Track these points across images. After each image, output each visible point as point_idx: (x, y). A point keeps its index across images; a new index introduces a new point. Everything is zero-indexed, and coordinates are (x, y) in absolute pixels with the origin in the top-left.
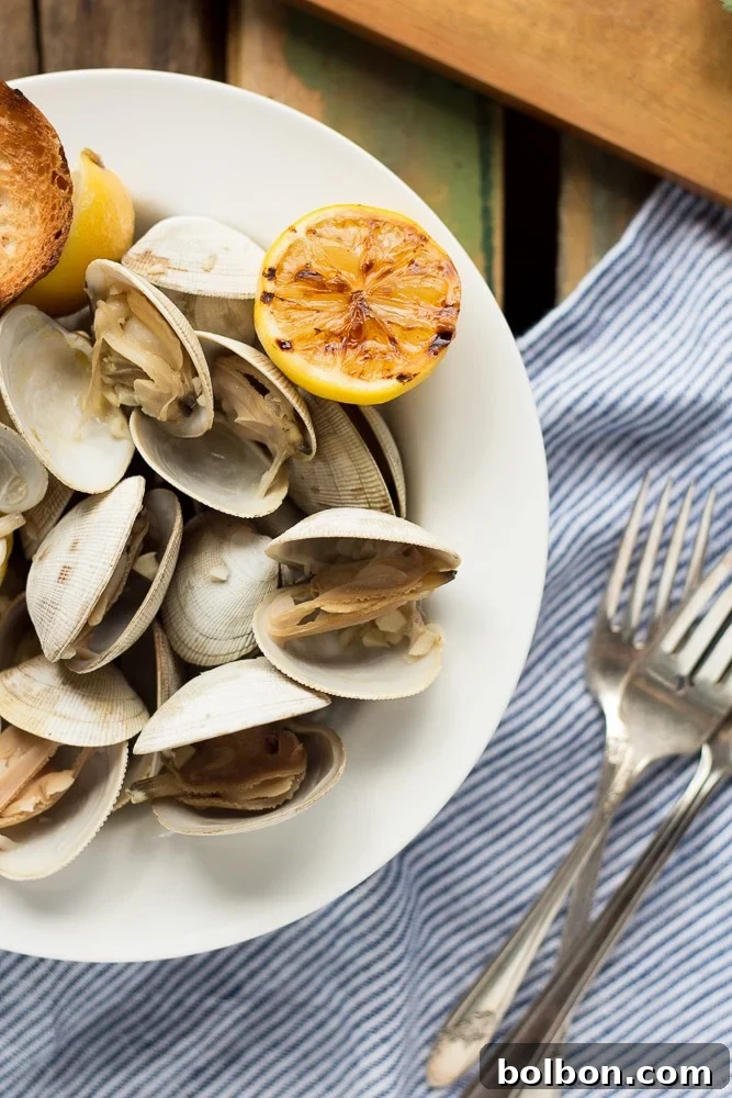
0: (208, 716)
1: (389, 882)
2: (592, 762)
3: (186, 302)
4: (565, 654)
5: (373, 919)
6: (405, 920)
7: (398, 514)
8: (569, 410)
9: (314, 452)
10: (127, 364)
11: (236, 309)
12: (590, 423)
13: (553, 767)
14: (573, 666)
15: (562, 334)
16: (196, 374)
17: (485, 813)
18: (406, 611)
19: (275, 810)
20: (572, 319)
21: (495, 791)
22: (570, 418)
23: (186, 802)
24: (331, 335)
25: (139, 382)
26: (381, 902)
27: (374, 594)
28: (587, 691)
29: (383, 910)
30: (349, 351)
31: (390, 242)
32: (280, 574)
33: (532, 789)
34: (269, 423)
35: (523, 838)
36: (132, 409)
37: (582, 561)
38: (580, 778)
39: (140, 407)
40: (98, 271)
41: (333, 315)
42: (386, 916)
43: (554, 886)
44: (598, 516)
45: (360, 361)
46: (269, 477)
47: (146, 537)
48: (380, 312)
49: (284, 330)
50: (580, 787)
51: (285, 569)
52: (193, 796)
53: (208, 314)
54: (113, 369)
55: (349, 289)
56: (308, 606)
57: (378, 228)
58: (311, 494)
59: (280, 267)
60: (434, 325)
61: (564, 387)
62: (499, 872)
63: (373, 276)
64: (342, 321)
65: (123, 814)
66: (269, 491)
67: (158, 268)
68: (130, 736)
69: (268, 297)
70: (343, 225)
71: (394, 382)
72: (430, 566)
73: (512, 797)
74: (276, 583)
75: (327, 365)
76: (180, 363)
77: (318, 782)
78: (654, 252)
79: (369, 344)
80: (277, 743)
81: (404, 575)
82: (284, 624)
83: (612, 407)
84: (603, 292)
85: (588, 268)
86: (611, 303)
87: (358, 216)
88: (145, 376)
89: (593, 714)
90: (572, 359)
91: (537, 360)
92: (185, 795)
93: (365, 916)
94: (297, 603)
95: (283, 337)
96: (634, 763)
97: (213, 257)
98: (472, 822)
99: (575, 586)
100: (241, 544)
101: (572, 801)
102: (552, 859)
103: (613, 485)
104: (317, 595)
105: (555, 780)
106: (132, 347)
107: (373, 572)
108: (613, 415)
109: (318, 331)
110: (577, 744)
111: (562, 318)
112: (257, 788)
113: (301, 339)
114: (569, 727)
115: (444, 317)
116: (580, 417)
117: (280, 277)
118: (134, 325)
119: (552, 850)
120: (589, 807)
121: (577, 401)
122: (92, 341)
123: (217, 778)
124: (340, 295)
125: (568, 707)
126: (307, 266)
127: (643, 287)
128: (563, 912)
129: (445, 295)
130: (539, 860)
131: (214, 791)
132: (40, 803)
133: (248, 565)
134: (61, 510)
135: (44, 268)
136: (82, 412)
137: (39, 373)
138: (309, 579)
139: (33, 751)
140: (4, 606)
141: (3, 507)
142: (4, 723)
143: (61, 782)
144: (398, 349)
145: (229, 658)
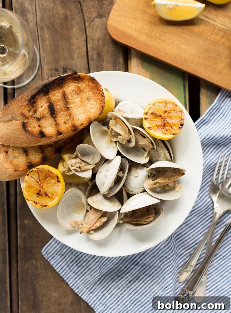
0: (137, 204)
1: (170, 239)
2: (211, 212)
3: (127, 119)
4: (205, 190)
5: (167, 247)
6: (173, 247)
7: (172, 162)
8: (204, 138)
9: (155, 149)
10: (116, 133)
11: (137, 120)
12: (209, 141)
13: (203, 214)
14: (206, 192)
15: (202, 122)
16: (131, 134)
17: (189, 224)
18: (174, 182)
19: (149, 224)
20: (204, 119)
21: (191, 219)
22: (205, 140)
24: (159, 126)
25: (119, 136)
26: (169, 243)
27: (169, 178)
28: (210, 197)
29: (169, 245)
30: (163, 129)
31: (170, 106)
32: (148, 175)
33: (199, 218)
34: (146, 144)
35: (197, 229)
36: (117, 142)
37: (208, 170)
38: (209, 216)
39: (119, 141)
40: (110, 114)
41: (159, 122)
42: (170, 246)
43: (205, 238)
44: (211, 160)
45: (165, 131)
46: (146, 154)
47: (122, 169)
48: (168, 121)
49: (149, 125)
50: (209, 217)
51: (149, 174)
52: (132, 221)
53: (132, 122)
54: (113, 134)
55: (162, 116)
56: (155, 181)
57: (167, 103)
58: (153, 158)
59: (148, 112)
60: (180, 123)
61: (203, 134)
62: (192, 236)
63: (166, 114)
64: (161, 123)
65: (118, 225)
66: (145, 158)
67: (122, 113)
68: (119, 209)
69: (146, 118)
70: (160, 103)
71: (172, 135)
72: (179, 172)
73: (194, 220)
74: (147, 177)
75: (159, 132)
76: (128, 133)
77: (158, 217)
78: (221, 104)
79: (167, 128)
80: (149, 210)
81: (174, 174)
82: (150, 185)
83: (214, 137)
84: (211, 113)
85: (207, 108)
86: (212, 115)
87: (163, 101)
88: (121, 135)
89: (211, 202)
90: (204, 128)
91: (198, 128)
92: (131, 221)
93: (165, 246)
94: (153, 181)
95: (149, 127)
96: (220, 212)
97: (133, 110)
98: (186, 226)
99: (206, 175)
100: (140, 169)
101: (207, 221)
102: (203, 233)
103: (214, 154)
104: (157, 179)
105: (203, 216)
106: (118, 129)
107: (168, 174)
108: (214, 139)
109: (156, 125)
110: (208, 208)
111: (202, 119)
112: (146, 219)
113: (153, 127)
114: (206, 205)
115: (181, 122)
116: (206, 140)
117: (148, 114)
118: (118, 125)
119: (203, 231)
120: (211, 221)
121: (206, 136)
122: (109, 128)
123: (137, 217)
124: (160, 117)
125: (206, 201)
126: (153, 112)
127: (219, 112)
128: (206, 244)
129: (181, 117)
130: (200, 234)
131: (137, 220)
132: (100, 224)
133: (142, 173)
134: (103, 163)
135: (100, 114)
136: (107, 143)
137: (97, 135)
138: (154, 176)
139: (98, 213)
140: (90, 183)
141: (90, 163)
142: (91, 207)
143: (104, 219)
144: (173, 128)
145: (138, 192)
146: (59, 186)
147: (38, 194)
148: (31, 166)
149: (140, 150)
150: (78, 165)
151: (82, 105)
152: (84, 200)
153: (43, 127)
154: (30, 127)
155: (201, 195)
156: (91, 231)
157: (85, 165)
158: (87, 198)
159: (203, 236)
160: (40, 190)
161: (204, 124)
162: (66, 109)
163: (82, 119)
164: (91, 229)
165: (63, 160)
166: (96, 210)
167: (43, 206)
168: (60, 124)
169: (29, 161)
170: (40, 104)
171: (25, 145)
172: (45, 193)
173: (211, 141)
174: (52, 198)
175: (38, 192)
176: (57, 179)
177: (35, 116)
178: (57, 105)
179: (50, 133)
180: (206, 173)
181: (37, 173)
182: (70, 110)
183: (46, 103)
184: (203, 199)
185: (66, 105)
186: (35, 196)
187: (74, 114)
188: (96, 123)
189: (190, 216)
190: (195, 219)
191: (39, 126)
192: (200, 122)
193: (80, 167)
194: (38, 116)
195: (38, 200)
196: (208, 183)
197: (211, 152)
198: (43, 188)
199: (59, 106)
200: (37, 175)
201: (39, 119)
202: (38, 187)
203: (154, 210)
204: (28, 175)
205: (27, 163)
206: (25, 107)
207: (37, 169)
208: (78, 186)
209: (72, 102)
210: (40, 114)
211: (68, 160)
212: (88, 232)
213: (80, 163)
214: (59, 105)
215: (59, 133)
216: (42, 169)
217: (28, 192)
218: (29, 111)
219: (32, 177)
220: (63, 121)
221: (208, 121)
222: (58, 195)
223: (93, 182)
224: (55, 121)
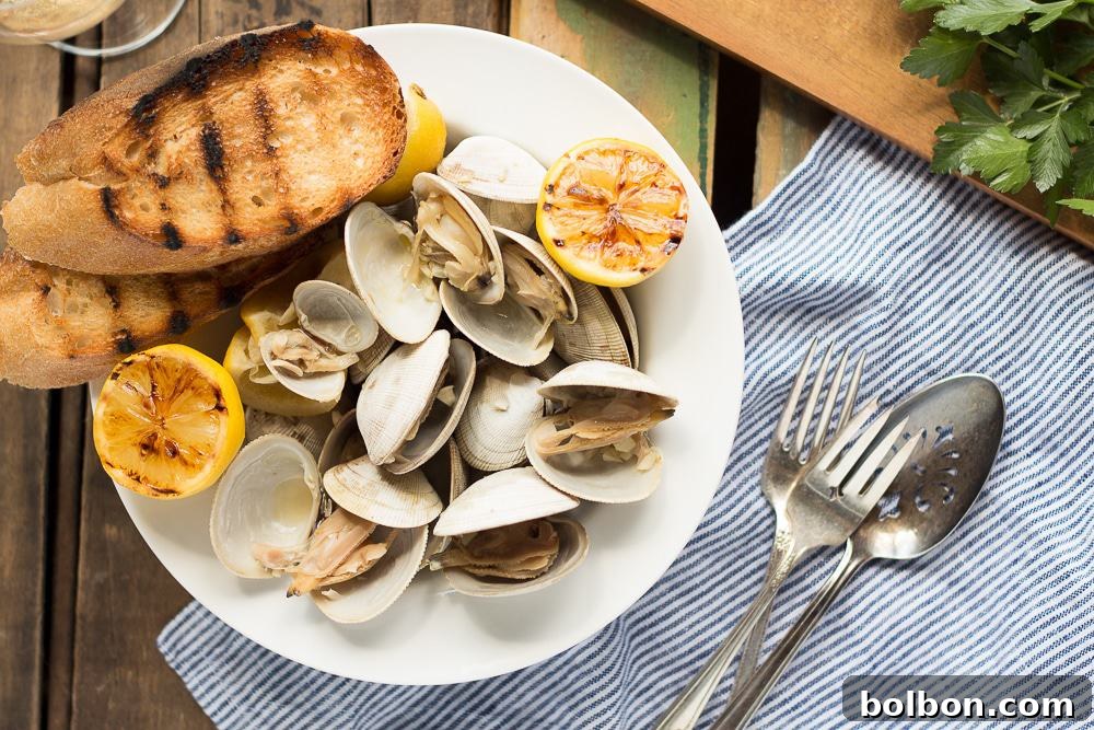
0: (492, 511)
1: (611, 631)
2: (764, 547)
3: (484, 203)
4: (747, 466)
5: (598, 659)
6: (620, 660)
7: (633, 366)
8: (759, 286)
9: (576, 315)
10: (438, 248)
11: (519, 210)
12: (774, 296)
13: (734, 550)
14: (752, 475)
15: (756, 228)
16: (491, 258)
17: (683, 582)
18: (636, 438)
19: (532, 579)
20: (765, 217)
21: (691, 566)
22: (759, 292)
23: (471, 571)
24: (592, 238)
25: (449, 263)
26: (605, 646)
27: (615, 425)
28: (762, 494)
29: (606, 652)
30: (606, 249)
31: (639, 168)
32: (545, 406)
33: (718, 566)
34: (543, 297)
35: (710, 602)
36: (440, 280)
37: (763, 399)
38: (755, 559)
39: (447, 279)
40: (421, 180)
41: (594, 221)
42: (608, 657)
43: (733, 638)
44: (778, 366)
45: (613, 257)
46: (541, 333)
47: (450, 376)
48: (630, 221)
49: (558, 232)
50: (754, 565)
51: (549, 402)
52: (475, 566)
53: (500, 212)
54: (429, 251)
55: (607, 202)
56: (566, 433)
57: (629, 157)
58: (568, 347)
59: (557, 184)
60: (668, 232)
61: (756, 269)
62: (691, 627)
63: (623, 195)
64: (601, 226)
65: (423, 575)
66: (540, 344)
67: (465, 178)
68: (430, 521)
69: (548, 206)
70: (604, 153)
71: (638, 273)
72: (655, 406)
73: (702, 571)
74: (542, 413)
75: (590, 259)
76: (481, 251)
77: (567, 560)
78: (828, 169)
79: (621, 245)
80: (538, 529)
81: (637, 412)
82: (547, 445)
83: (792, 285)
84: (789, 198)
85: (778, 178)
86: (793, 206)
87: (615, 147)
88: (453, 258)
89: (766, 512)
90: (763, 247)
91: (737, 247)
92: (470, 565)
93: (591, 657)
94: (558, 430)
95: (558, 237)
96: (795, 551)
97: (506, 171)
98: (672, 589)
99: (757, 416)
100: (517, 383)
101: (747, 577)
102: (731, 618)
103: (789, 342)
104: (573, 424)
105: (736, 560)
106: (445, 236)
107: (614, 408)
108: (792, 291)
109: (584, 233)
110: (752, 534)
111: (757, 217)
112: (522, 563)
113: (571, 239)
114: (748, 521)
115: (675, 227)
116: (766, 292)
117: (558, 191)
118: (447, 220)
119: (730, 612)
120: (761, 580)
121: (766, 280)
122: (415, 231)
123: (491, 554)
124: (598, 206)
125: (748, 506)
126: (577, 185)
127: (818, 195)
128: (738, 658)
129: (678, 209)
130: (720, 620)
131: (491, 563)
132: (361, 567)
133: (523, 399)
134: (385, 352)
135: (384, 177)
136: (405, 280)
137: (373, 250)
138: (566, 410)
139: (358, 527)
140: (337, 419)
141: (341, 348)
142: (335, 506)
143: (377, 552)
144: (642, 249)
145: (505, 466)
146: (222, 425)
147: (145, 447)
148: (128, 344)
149: (523, 315)
150: (295, 354)
151: (322, 142)
152: (311, 478)
153: (177, 212)
154: (131, 207)
155: (734, 485)
156: (327, 588)
157: (321, 355)
158: (323, 471)
159: (730, 630)
160: (155, 435)
161: (764, 235)
162: (265, 151)
163: (318, 191)
164: (327, 583)
165: (246, 332)
166: (351, 518)
167: (162, 492)
168: (238, 205)
169: (125, 326)
170: (171, 126)
171: (109, 270)
172: (169, 444)
173: (782, 296)
174: (194, 466)
175: (146, 441)
176: (215, 399)
177: (149, 168)
178: (234, 137)
179: (198, 236)
180: (757, 407)
181: (147, 375)
182: (278, 158)
183: (193, 126)
184: (740, 500)
185: (265, 138)
186: (135, 452)
187: (292, 172)
188: (371, 208)
189: (690, 555)
190: (704, 567)
191: (164, 207)
192: (750, 229)
193: (301, 363)
194: (161, 170)
195: (143, 466)
196: (761, 442)
197: (781, 337)
198: (164, 428)
199: (241, 138)
200: (147, 380)
201: (164, 183)
202: (146, 420)
203: (555, 534)
204: (115, 376)
205: (115, 334)
206: (117, 135)
207: (148, 359)
208: (295, 425)
209: (287, 129)
210: (170, 165)
211: (263, 331)
212: (317, 594)
213: (304, 347)
214: (239, 136)
215: (233, 237)
216: (165, 359)
217: (111, 435)
218: (130, 151)
219: (128, 385)
220: (252, 194)
221: (779, 223)
222: (214, 456)
223: (346, 416)
224: (223, 192)
